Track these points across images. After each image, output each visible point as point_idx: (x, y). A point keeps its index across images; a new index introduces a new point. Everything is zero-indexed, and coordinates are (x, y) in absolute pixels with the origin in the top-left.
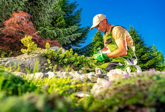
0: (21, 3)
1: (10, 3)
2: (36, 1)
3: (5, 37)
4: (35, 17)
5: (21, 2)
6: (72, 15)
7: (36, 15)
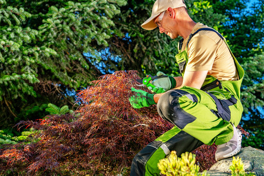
0: (105, 21)
1: (78, 28)
2: (142, 5)
3: (89, 137)
4: (145, 48)
5: (105, 18)
6: (244, 16)
7: (145, 44)
